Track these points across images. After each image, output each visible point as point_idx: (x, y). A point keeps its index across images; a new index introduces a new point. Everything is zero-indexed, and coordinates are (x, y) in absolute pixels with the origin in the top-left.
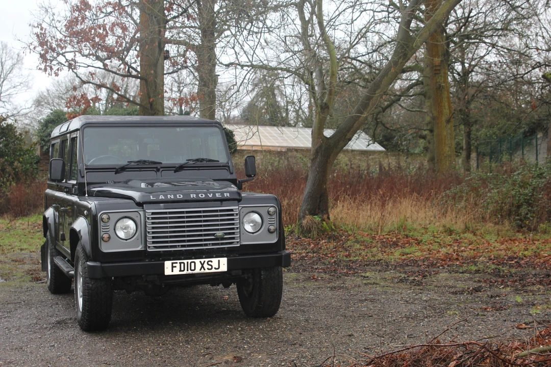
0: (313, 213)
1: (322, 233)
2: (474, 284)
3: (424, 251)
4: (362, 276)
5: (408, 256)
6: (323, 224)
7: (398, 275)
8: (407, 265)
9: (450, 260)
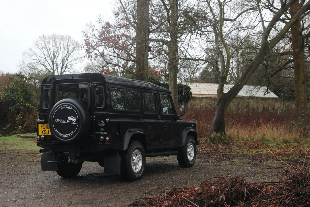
0: (217, 131)
1: (221, 141)
6: (221, 137)
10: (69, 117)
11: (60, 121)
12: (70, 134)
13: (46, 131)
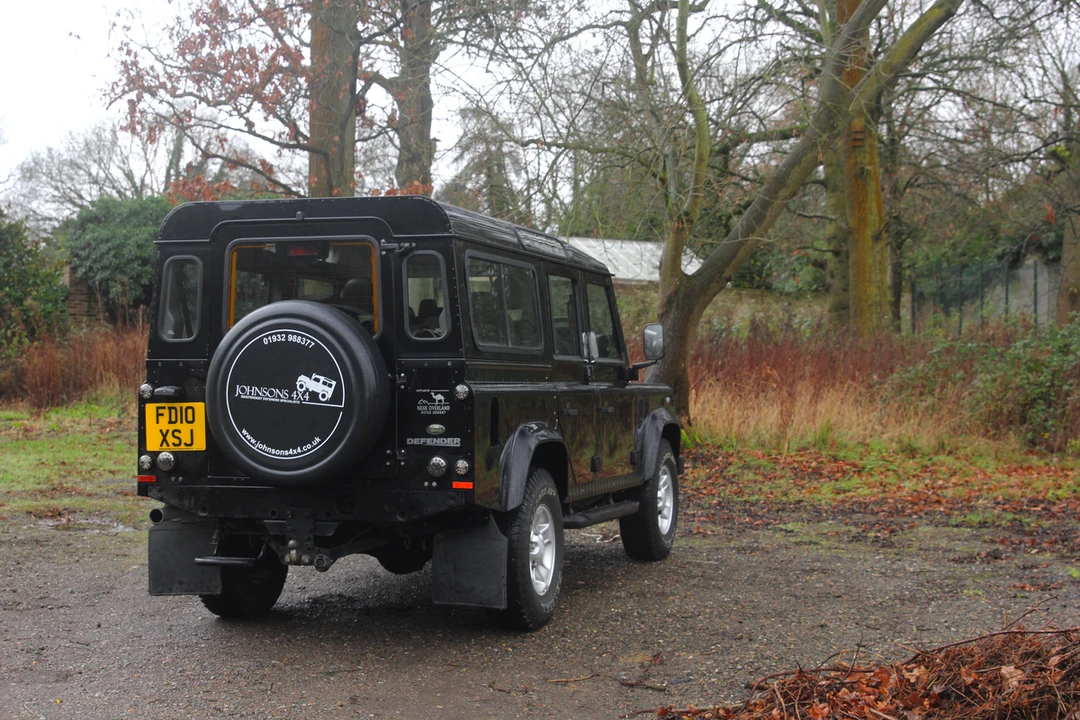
2: (985, 545)
3: (874, 487)
4: (781, 530)
5: (848, 494)
7: (844, 528)
8: (853, 510)
9: (925, 504)
10: (302, 379)
11: (258, 395)
12: (309, 446)
13: (179, 431)
